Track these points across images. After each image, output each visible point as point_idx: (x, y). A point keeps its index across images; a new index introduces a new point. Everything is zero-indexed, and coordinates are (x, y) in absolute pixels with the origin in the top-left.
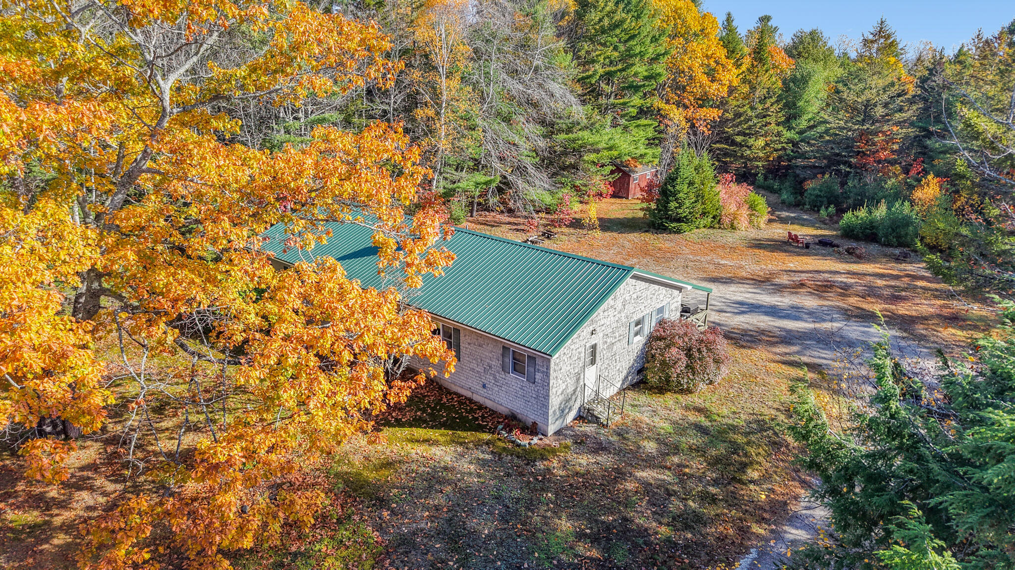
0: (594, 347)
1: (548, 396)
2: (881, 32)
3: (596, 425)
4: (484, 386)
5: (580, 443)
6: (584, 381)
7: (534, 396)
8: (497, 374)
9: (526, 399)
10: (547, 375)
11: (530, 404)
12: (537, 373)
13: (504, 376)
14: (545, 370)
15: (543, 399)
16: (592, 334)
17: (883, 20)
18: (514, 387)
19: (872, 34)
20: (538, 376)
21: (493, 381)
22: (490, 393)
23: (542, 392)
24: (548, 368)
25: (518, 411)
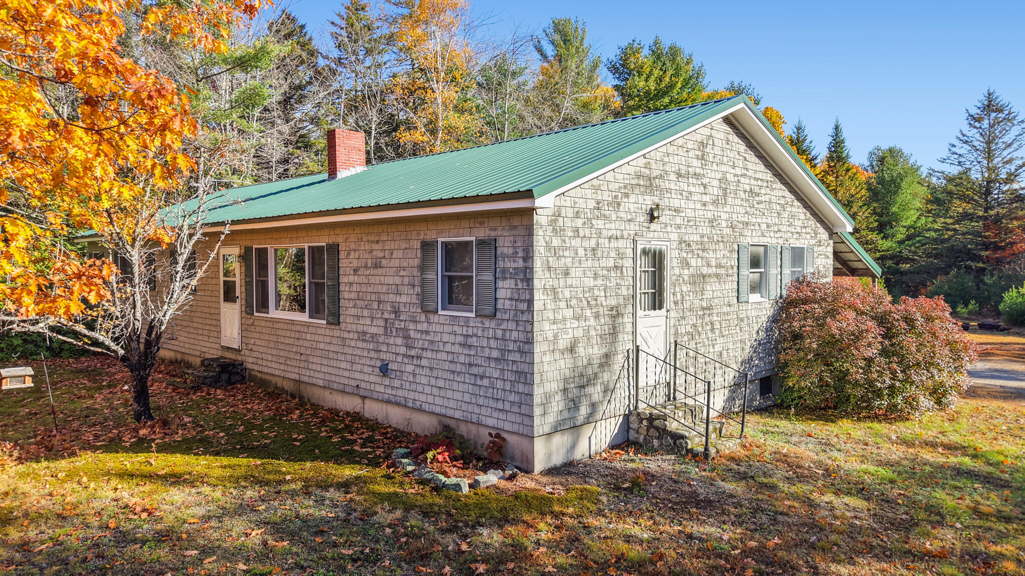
0: (657, 259)
1: (530, 342)
2: (991, 106)
3: (673, 457)
4: (384, 370)
5: (630, 490)
6: (634, 341)
7: (495, 354)
8: (412, 326)
9: (474, 370)
10: (526, 276)
11: (486, 382)
12: (500, 284)
13: (425, 326)
14: (520, 263)
15: (516, 357)
16: (652, 218)
17: (991, 91)
18: (448, 348)
19: (979, 108)
20: (505, 289)
21: (403, 350)
22: (397, 383)
23: (515, 335)
24: (528, 256)
25: (458, 415)
